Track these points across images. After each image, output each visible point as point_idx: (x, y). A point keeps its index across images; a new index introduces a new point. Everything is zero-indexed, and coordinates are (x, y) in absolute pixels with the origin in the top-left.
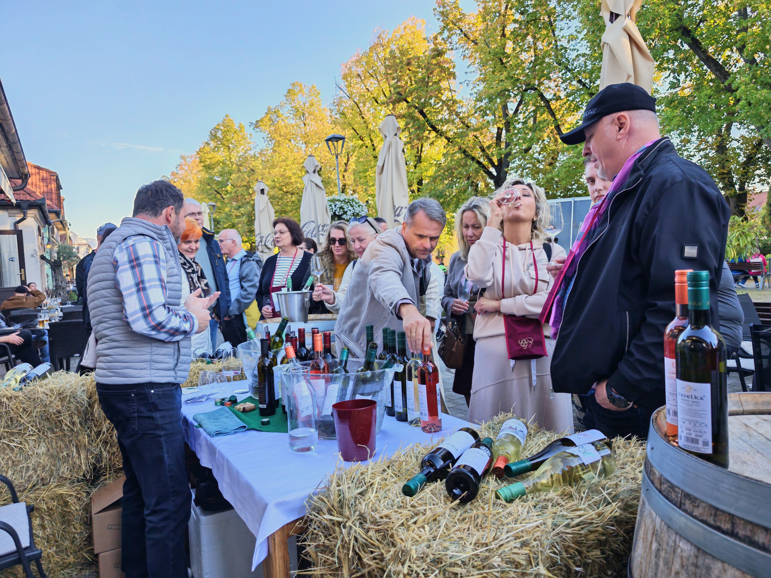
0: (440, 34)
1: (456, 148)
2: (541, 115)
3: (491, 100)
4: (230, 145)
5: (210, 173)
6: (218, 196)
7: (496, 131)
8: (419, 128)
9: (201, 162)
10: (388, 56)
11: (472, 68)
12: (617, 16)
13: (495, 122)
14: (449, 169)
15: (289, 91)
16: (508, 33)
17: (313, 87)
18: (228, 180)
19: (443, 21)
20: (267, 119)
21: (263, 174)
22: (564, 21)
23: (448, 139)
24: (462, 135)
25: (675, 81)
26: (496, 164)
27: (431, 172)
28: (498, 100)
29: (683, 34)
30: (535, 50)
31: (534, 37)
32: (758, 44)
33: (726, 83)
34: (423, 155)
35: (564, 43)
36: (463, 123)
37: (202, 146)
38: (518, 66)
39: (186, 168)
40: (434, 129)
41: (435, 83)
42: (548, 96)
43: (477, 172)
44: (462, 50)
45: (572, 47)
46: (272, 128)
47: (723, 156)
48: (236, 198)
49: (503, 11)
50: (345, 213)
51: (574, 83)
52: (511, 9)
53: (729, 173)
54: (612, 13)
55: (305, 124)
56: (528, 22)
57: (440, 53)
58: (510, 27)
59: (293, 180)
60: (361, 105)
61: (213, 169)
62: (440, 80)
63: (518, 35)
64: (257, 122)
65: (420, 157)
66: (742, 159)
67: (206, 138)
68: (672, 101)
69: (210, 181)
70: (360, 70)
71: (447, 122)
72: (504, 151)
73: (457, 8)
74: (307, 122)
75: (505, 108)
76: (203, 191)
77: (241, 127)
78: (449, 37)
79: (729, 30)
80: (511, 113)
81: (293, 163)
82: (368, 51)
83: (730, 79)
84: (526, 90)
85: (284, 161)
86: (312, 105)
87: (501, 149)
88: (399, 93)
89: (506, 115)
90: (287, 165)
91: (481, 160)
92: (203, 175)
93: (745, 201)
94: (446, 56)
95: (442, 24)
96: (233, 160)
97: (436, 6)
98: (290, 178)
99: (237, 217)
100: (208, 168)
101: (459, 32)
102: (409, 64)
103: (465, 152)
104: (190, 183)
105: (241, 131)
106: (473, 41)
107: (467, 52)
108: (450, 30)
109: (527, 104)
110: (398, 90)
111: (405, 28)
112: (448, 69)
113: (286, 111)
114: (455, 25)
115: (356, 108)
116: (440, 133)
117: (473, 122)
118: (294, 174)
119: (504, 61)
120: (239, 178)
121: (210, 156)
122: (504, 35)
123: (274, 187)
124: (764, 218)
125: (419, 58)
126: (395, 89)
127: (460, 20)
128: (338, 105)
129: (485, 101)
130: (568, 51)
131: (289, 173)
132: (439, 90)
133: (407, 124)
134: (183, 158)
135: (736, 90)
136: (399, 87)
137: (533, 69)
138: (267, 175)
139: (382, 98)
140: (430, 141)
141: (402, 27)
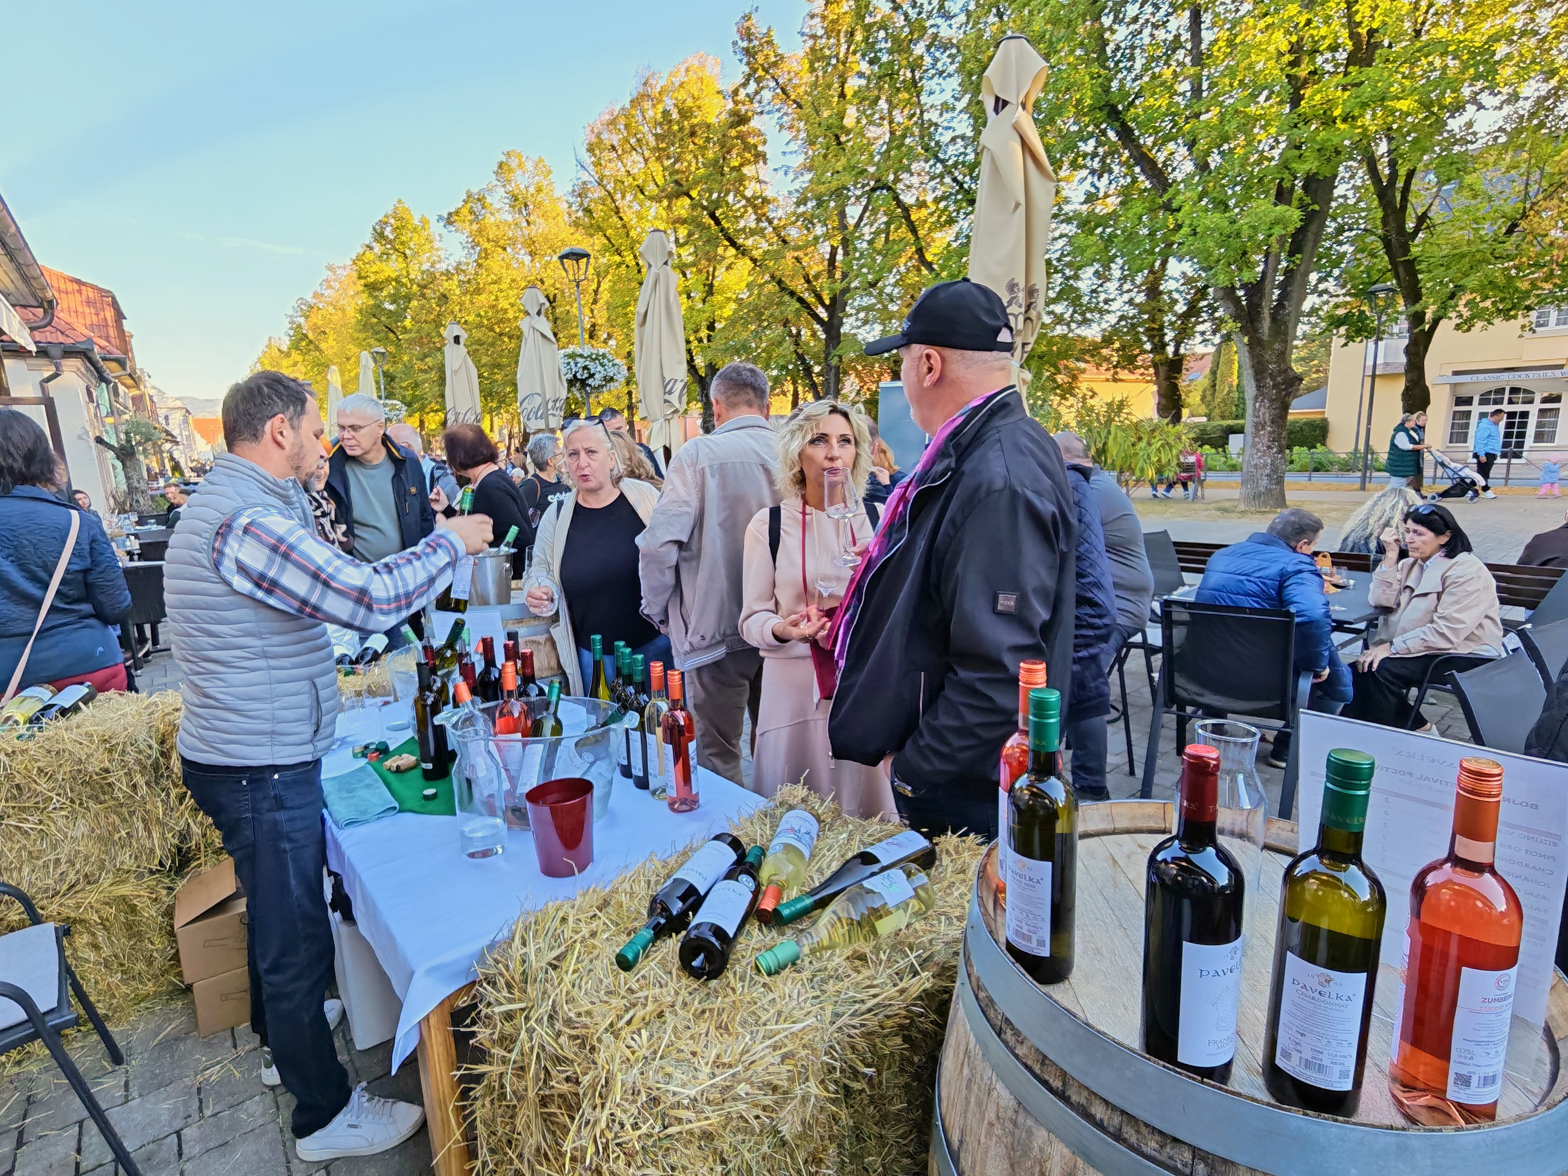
0: (745, 85)
1: (767, 277)
2: (896, 230)
3: (820, 203)
4: (408, 252)
5: (376, 297)
6: (391, 335)
7: (829, 249)
8: (709, 241)
9: (360, 277)
10: (659, 116)
11: (793, 146)
12: (1005, 103)
13: (827, 236)
14: (756, 308)
15: (501, 166)
16: (849, 92)
17: (541, 160)
18: (405, 310)
19: (748, 64)
20: (465, 211)
21: (461, 304)
22: (936, 79)
23: (754, 260)
24: (777, 256)
25: (1093, 190)
26: (827, 302)
27: (729, 310)
28: (832, 204)
29: (1109, 115)
30: (891, 122)
31: (889, 101)
32: (1213, 140)
33: (1165, 198)
34: (716, 283)
35: (932, 116)
36: (779, 236)
37: (361, 251)
38: (862, 150)
39: (337, 285)
40: (733, 244)
41: (733, 169)
42: (908, 199)
43: (797, 312)
44: (778, 115)
45: (945, 124)
46: (475, 227)
47: (1153, 304)
48: (419, 341)
49: (841, 55)
50: (592, 376)
51: (948, 180)
52: (854, 53)
53: (1162, 328)
54: (997, 99)
55: (528, 223)
56: (880, 78)
57: (742, 120)
58: (853, 84)
59: (510, 315)
60: (618, 196)
61: (381, 290)
62: (742, 165)
63: (864, 99)
64: (450, 214)
65: (711, 286)
66: (1181, 308)
67: (368, 238)
68: (1087, 222)
69: (376, 310)
70: (615, 139)
71: (753, 233)
72: (839, 286)
73: (770, 43)
74: (532, 218)
75: (842, 215)
76: (365, 326)
77: (424, 222)
78: (757, 93)
79: (1174, 114)
80: (851, 222)
81: (511, 288)
82: (628, 106)
83: (1171, 191)
84: (873, 190)
85: (495, 283)
86: (539, 190)
87: (835, 281)
88: (677, 182)
89: (843, 226)
90: (501, 291)
91: (806, 296)
92: (365, 300)
93: (1179, 371)
94: (753, 124)
95: (747, 69)
96: (412, 276)
97: (737, 38)
98: (505, 311)
99: (421, 371)
100: (373, 288)
101: (772, 84)
102: (693, 134)
103: (780, 282)
104: (343, 311)
105: (423, 228)
106: (795, 101)
107: (785, 118)
108: (758, 81)
109: (875, 212)
110: (676, 177)
111: (687, 70)
112: (755, 146)
113: (497, 199)
114: (767, 72)
115: (609, 201)
116: (742, 251)
117: (793, 233)
118: (512, 305)
119: (843, 138)
120: (423, 307)
121: (375, 268)
122: (842, 95)
123: (480, 326)
124: (1204, 391)
125: (708, 126)
126: (671, 174)
127: (775, 64)
128: (580, 195)
129: (810, 204)
130: (940, 130)
131: (503, 304)
132: (741, 179)
133: (690, 235)
134: (330, 268)
135: (1178, 210)
136: (678, 172)
137: (886, 155)
138: (468, 305)
139: (651, 189)
140: (726, 263)
141: (683, 69)
